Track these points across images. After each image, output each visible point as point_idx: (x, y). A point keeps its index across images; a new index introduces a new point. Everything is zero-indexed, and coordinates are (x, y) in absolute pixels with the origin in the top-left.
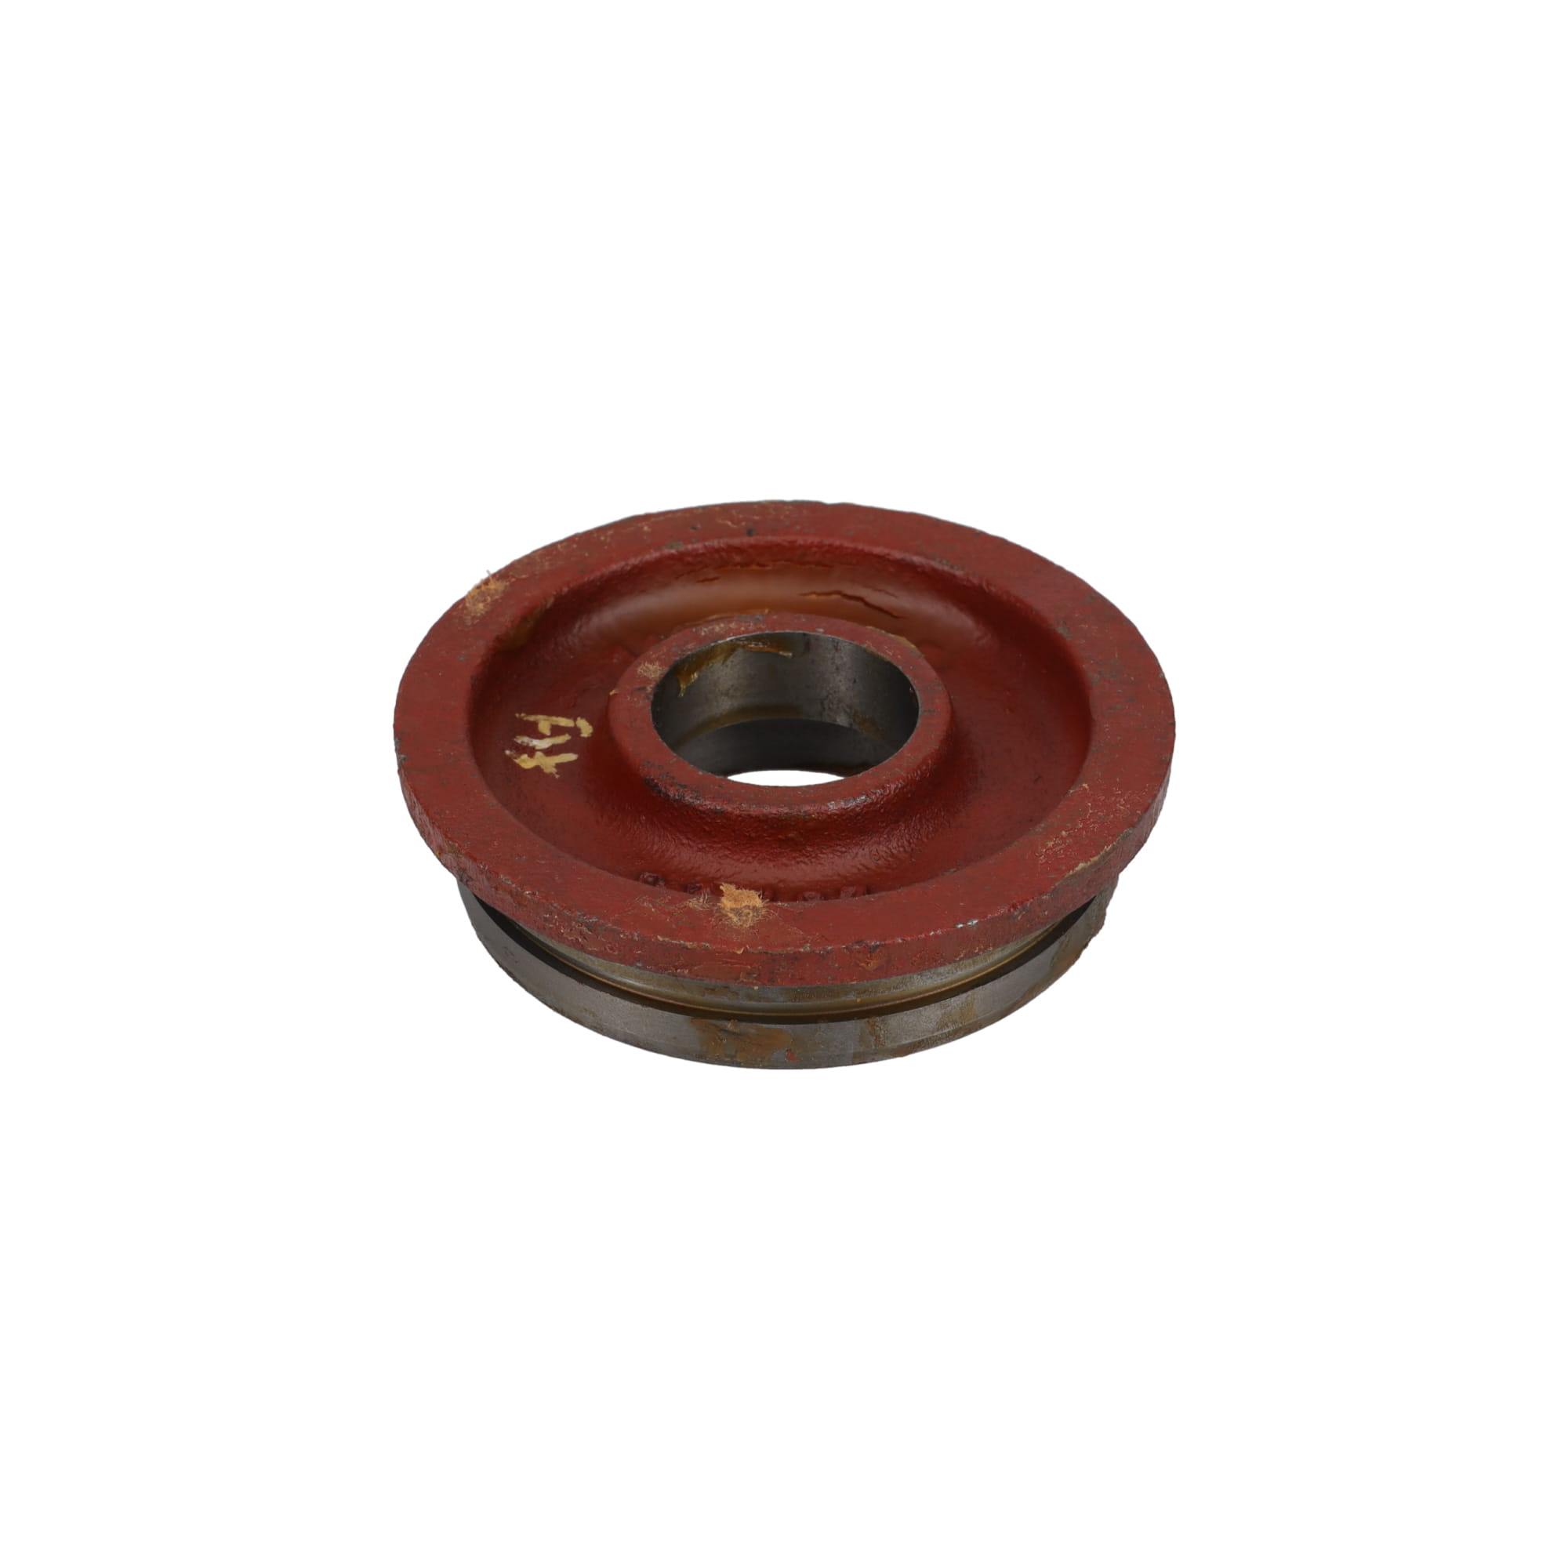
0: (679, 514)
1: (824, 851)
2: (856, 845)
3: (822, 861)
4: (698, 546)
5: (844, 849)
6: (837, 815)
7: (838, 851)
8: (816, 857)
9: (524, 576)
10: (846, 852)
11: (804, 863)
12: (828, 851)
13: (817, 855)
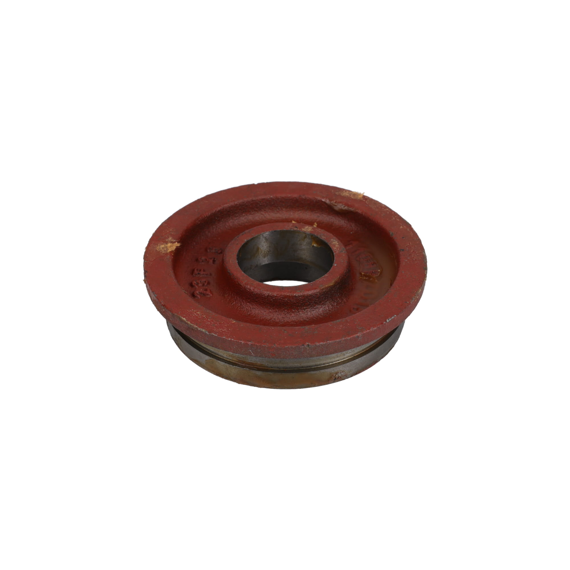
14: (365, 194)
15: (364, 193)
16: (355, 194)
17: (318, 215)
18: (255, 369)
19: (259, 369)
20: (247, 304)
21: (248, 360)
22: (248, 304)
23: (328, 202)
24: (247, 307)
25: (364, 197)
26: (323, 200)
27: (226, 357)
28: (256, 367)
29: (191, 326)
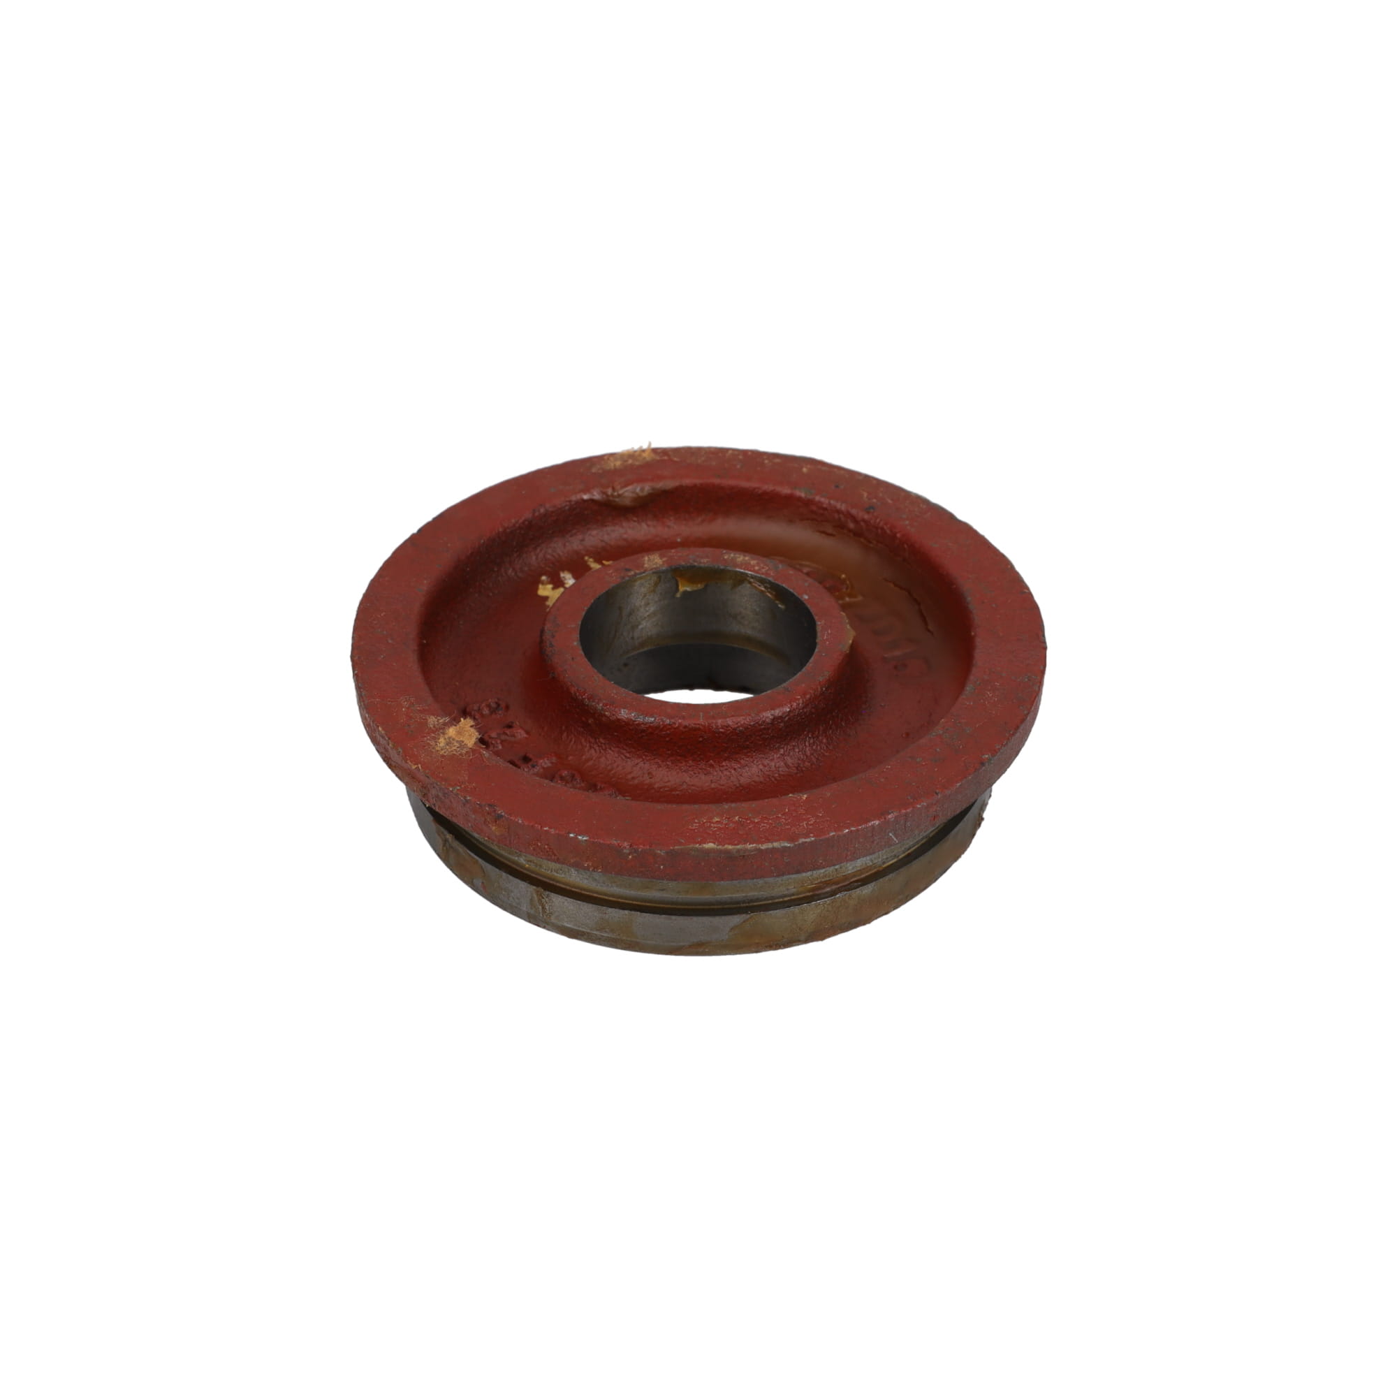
0: (842, 472)
1: (612, 748)
2: (639, 757)
3: (608, 756)
4: (825, 501)
5: (628, 755)
6: (624, 722)
7: (623, 754)
8: (605, 750)
9: (675, 459)
10: (629, 758)
11: (595, 750)
12: (617, 749)
13: (606, 748)
14: (654, 445)
15: (650, 444)
16: (632, 455)
17: (580, 537)
18: (856, 884)
19: (864, 882)
20: (723, 766)
21: (848, 870)
22: (724, 764)
23: (597, 496)
24: (725, 773)
25: (655, 451)
26: (586, 497)
27: (795, 890)
28: (855, 879)
29: (738, 851)
